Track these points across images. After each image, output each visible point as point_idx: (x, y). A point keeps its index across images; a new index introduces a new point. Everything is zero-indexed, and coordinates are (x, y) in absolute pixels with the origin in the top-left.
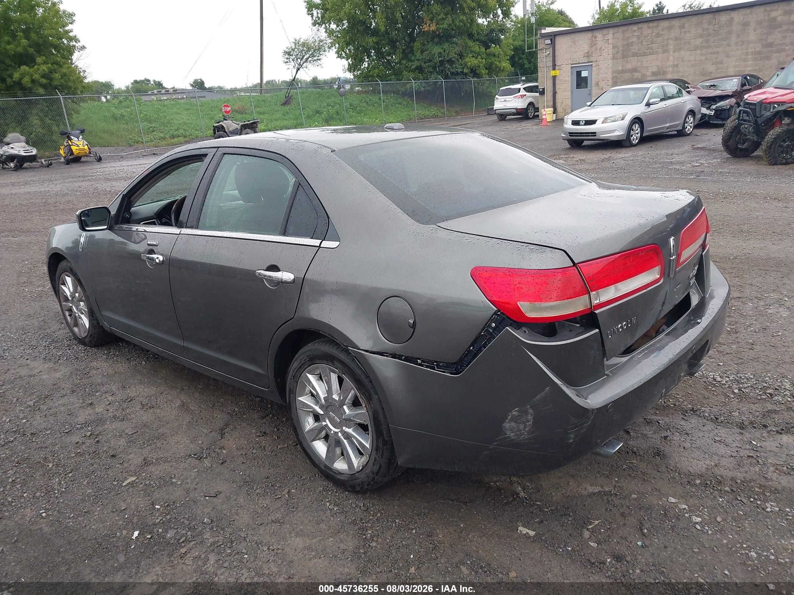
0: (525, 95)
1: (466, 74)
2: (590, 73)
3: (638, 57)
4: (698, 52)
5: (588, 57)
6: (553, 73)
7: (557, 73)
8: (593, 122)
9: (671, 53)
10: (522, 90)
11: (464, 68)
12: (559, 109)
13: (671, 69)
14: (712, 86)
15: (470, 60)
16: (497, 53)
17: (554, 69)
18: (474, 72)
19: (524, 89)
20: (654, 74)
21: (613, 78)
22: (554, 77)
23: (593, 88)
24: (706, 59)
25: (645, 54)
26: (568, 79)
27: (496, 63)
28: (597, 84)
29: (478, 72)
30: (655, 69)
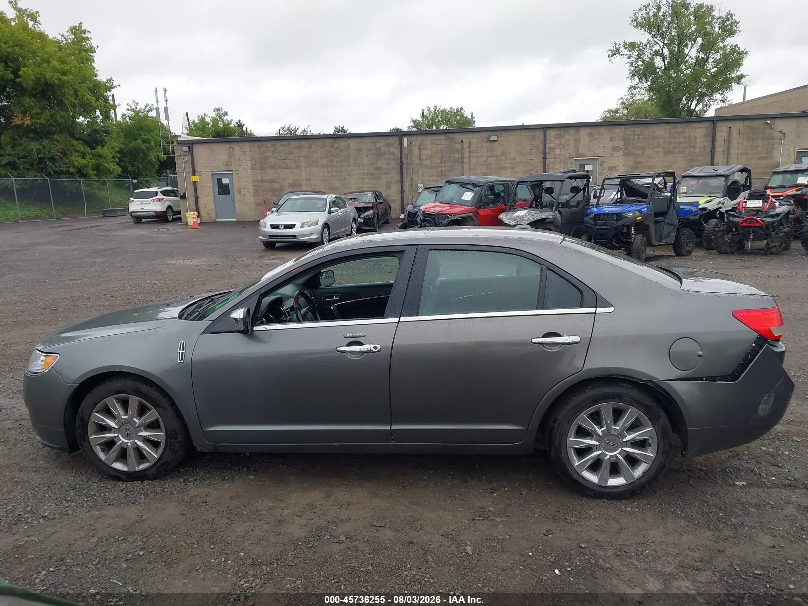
0: (163, 198)
1: (71, 174)
2: (231, 180)
3: (275, 169)
4: (326, 169)
5: (228, 166)
6: (193, 179)
7: (197, 178)
8: (292, 226)
9: (304, 168)
10: (159, 193)
11: (69, 167)
12: (203, 213)
13: (305, 182)
14: (353, 199)
15: (76, 159)
16: (105, 154)
17: (194, 175)
18: (81, 173)
19: (161, 192)
20: (290, 185)
21: (254, 186)
22: (195, 183)
23: (236, 195)
24: (333, 176)
25: (280, 168)
26: (209, 185)
27: (104, 164)
28: (239, 191)
29: (84, 172)
30: (291, 182)
